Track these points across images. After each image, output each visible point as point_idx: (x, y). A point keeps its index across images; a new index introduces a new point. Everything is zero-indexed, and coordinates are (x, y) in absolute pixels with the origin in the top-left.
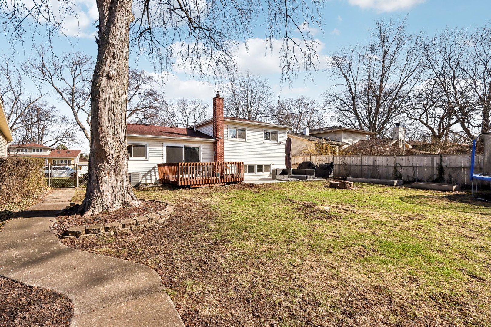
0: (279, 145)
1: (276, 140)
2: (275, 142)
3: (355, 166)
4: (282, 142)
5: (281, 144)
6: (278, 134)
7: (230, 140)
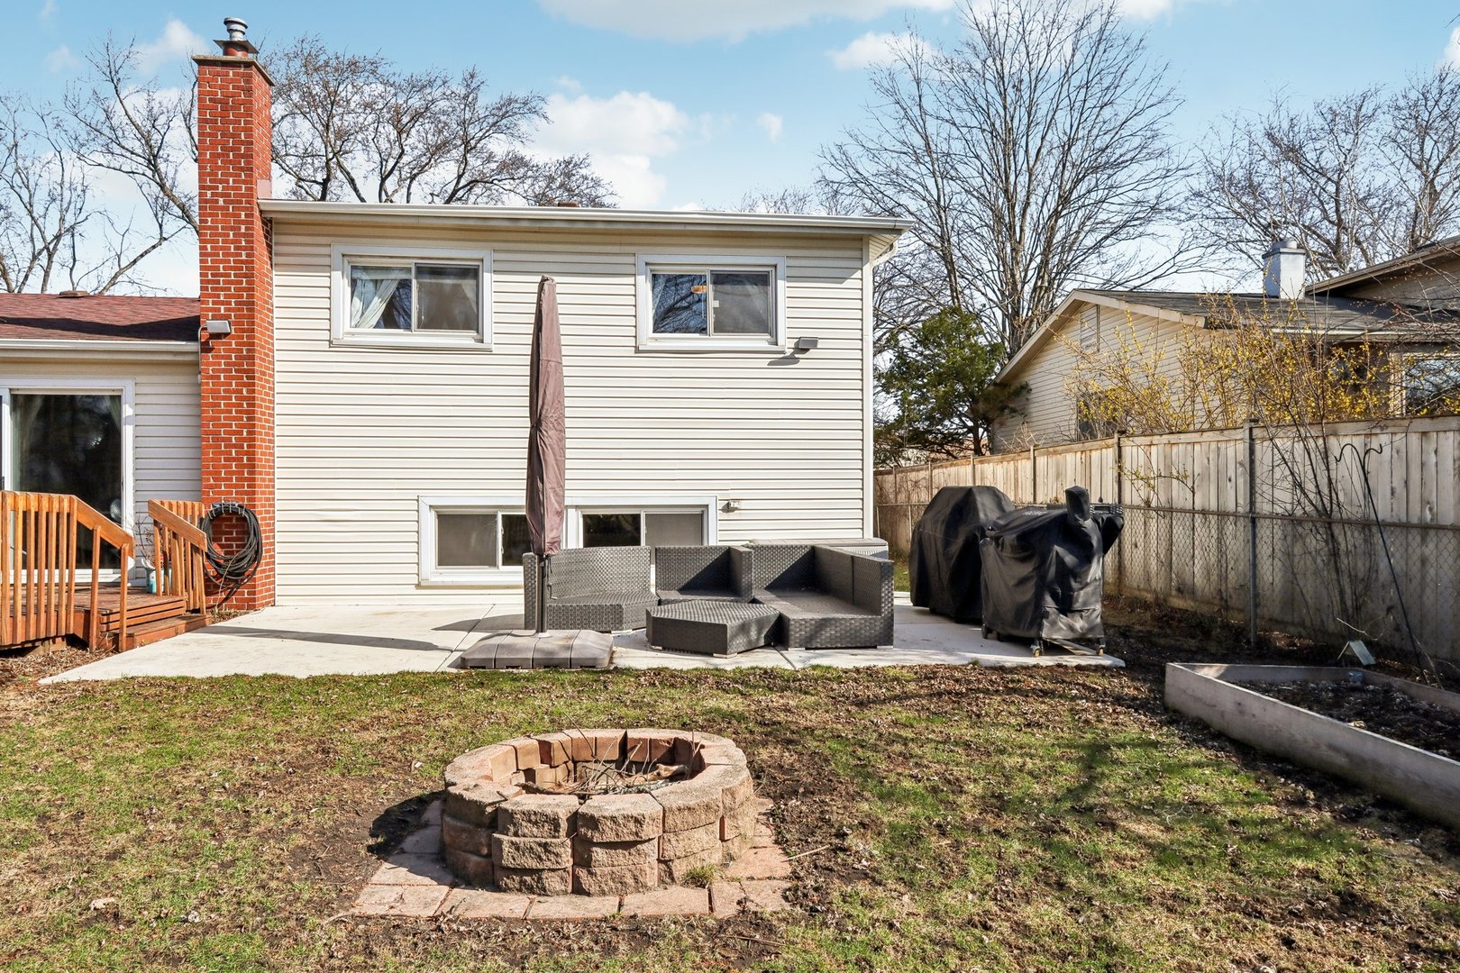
0: (791, 360)
1: (765, 324)
2: (759, 341)
3: (1415, 539)
4: (813, 343)
5: (812, 353)
6: (781, 284)
7: (349, 340)
